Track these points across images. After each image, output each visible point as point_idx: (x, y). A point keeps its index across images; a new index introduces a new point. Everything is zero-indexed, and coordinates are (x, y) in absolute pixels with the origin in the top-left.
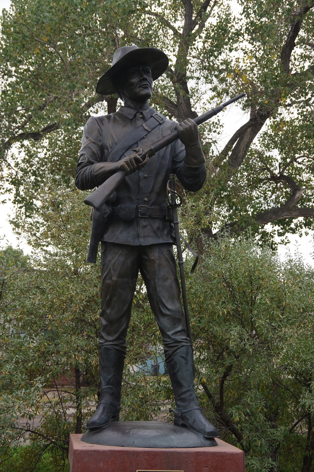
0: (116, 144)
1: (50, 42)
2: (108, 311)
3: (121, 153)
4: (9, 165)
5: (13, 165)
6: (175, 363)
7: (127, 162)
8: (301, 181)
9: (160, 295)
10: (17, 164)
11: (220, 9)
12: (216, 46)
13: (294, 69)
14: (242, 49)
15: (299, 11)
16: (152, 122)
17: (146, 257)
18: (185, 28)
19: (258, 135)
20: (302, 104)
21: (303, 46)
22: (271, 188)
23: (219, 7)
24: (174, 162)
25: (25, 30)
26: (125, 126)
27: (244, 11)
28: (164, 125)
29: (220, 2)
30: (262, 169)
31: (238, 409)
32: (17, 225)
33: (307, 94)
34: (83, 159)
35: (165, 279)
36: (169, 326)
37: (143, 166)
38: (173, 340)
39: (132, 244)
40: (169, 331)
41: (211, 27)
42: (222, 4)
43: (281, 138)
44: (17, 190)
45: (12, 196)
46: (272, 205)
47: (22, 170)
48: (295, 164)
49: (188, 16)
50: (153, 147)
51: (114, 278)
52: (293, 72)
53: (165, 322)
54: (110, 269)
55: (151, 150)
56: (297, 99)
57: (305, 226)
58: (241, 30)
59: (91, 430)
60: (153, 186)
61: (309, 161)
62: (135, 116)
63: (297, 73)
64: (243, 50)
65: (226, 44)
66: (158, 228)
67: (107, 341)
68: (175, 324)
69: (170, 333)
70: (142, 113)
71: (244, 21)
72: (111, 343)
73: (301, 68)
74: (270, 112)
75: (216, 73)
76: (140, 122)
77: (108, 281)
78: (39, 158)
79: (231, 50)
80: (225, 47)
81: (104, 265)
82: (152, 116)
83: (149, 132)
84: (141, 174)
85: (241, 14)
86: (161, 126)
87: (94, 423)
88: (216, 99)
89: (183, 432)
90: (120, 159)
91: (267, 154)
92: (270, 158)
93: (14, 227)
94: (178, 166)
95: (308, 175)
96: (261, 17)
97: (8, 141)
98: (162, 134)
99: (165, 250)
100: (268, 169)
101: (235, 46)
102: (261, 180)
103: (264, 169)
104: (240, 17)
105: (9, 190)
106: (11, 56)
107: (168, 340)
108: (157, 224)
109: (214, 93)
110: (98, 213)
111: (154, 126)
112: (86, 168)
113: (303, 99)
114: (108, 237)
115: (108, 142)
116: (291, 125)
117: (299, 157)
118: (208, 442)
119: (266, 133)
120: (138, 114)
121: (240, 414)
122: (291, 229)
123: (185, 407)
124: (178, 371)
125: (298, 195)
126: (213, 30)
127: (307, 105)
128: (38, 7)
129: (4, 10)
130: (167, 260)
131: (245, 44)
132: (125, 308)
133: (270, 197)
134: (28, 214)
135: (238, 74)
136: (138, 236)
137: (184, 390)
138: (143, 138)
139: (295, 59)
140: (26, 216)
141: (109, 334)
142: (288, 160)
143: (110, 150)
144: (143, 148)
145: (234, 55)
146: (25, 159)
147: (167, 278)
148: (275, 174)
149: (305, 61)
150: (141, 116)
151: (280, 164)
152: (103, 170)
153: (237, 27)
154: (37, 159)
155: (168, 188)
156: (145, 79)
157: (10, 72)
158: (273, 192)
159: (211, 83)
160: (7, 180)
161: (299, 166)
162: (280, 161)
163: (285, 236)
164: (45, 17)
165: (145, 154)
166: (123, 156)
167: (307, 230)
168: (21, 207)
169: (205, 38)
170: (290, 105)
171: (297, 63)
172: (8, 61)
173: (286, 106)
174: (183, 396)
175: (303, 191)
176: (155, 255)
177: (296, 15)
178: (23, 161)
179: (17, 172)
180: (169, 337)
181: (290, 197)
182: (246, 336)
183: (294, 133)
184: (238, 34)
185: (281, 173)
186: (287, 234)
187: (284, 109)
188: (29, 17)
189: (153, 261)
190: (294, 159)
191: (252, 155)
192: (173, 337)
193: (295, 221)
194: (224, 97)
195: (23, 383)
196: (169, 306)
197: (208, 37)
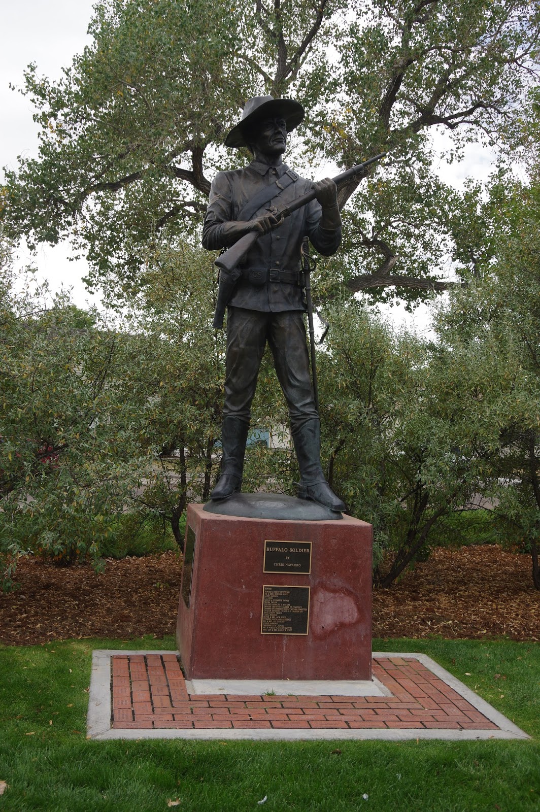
0: (247, 202)
1: (135, 84)
2: (234, 380)
3: (252, 212)
4: (84, 217)
5: (88, 218)
6: (303, 436)
7: (261, 222)
8: (396, 247)
9: (289, 365)
10: (92, 217)
11: (314, 56)
12: (311, 96)
13: (392, 125)
14: (338, 100)
15: (401, 63)
16: (285, 179)
17: (275, 325)
18: (277, 75)
19: (352, 196)
20: (401, 164)
21: (403, 101)
22: (362, 254)
23: (314, 53)
24: (308, 223)
25: (108, 69)
26: (256, 183)
27: (342, 60)
28: (298, 182)
29: (315, 48)
30: (355, 232)
31: (353, 483)
32: (90, 284)
33: (407, 153)
34: (211, 217)
35: (295, 349)
36: (297, 398)
37: (278, 226)
38: (302, 412)
39: (262, 310)
40: (297, 403)
41: (306, 74)
42: (317, 50)
43: (376, 199)
44: (92, 245)
45: (86, 252)
46: (363, 271)
47: (97, 223)
48: (390, 228)
49: (281, 61)
50: (288, 207)
51: (242, 346)
52: (392, 129)
53: (294, 393)
54: (237, 337)
55: (287, 210)
56: (397, 158)
57: (397, 296)
58: (339, 79)
59: (215, 500)
60: (286, 248)
61: (404, 226)
62: (268, 171)
63: (396, 130)
64: (340, 102)
65: (322, 94)
66: (289, 294)
67: (231, 411)
68: (304, 396)
69: (298, 405)
70: (275, 169)
71: (343, 70)
72: (235, 413)
73: (399, 125)
74: (367, 170)
75: (311, 125)
76: (273, 179)
77: (235, 349)
78: (115, 211)
79: (327, 101)
80: (321, 97)
81: (230, 332)
82: (285, 173)
83: (282, 190)
84: (273, 235)
85: (340, 63)
86: (295, 184)
87: (218, 494)
88: (309, 154)
89: (309, 505)
90: (251, 218)
91: (361, 216)
92: (363, 220)
93: (87, 286)
94: (311, 228)
95: (403, 240)
96: (362, 67)
97: (84, 192)
98: (296, 193)
99: (295, 318)
100: (361, 233)
101: (332, 96)
102: (353, 244)
103: (357, 233)
104: (338, 65)
105: (84, 246)
106: (92, 98)
107: (296, 412)
108: (288, 290)
109: (306, 147)
110: (226, 276)
111: (287, 184)
112: (214, 226)
113: (403, 158)
114: (235, 302)
115: (239, 200)
116: (387, 186)
117: (394, 221)
118: (335, 515)
119: (360, 194)
120: (271, 170)
121: (355, 489)
122: (382, 298)
123: (311, 481)
124: (305, 445)
125: (391, 262)
126: (308, 78)
127: (407, 166)
128: (123, 45)
129: (86, 47)
130: (298, 329)
131: (342, 95)
132: (252, 378)
133: (361, 263)
134: (102, 272)
135: (335, 128)
136: (269, 302)
137: (311, 463)
138: (276, 196)
139: (394, 115)
140: (100, 274)
141: (233, 404)
142: (383, 224)
143: (240, 208)
144: (278, 207)
145: (330, 106)
146: (100, 211)
147: (298, 348)
148: (367, 238)
149: (403, 117)
150: (274, 172)
151: (373, 227)
152: (234, 229)
153: (334, 76)
154: (113, 212)
155: (302, 252)
156: (280, 133)
157: (89, 115)
158: (365, 258)
159: (304, 135)
160: (82, 234)
161: (394, 230)
162: (374, 225)
163: (375, 306)
164: (131, 56)
165: (280, 215)
166: (255, 216)
167: (399, 299)
168: (95, 265)
169: (300, 86)
170: (388, 164)
171: (396, 119)
172: (87, 103)
173: (384, 165)
174: (310, 470)
175: (397, 259)
176: (285, 323)
177: (398, 67)
178: (98, 214)
179: (92, 226)
180: (297, 409)
181: (383, 264)
182: (365, 411)
183: (390, 195)
184: (336, 83)
185: (375, 238)
186: (377, 303)
187: (382, 169)
188: (113, 56)
189: (283, 329)
190: (389, 223)
191: (344, 216)
192: (301, 409)
193: (386, 290)
194: (318, 151)
195: (137, 451)
196: (299, 377)
197: (303, 85)
